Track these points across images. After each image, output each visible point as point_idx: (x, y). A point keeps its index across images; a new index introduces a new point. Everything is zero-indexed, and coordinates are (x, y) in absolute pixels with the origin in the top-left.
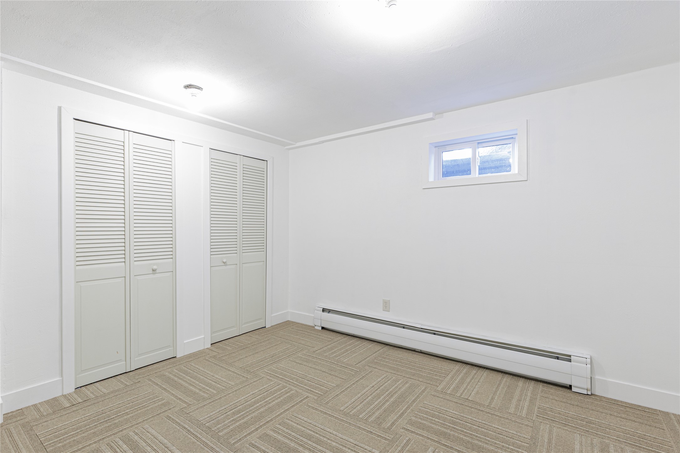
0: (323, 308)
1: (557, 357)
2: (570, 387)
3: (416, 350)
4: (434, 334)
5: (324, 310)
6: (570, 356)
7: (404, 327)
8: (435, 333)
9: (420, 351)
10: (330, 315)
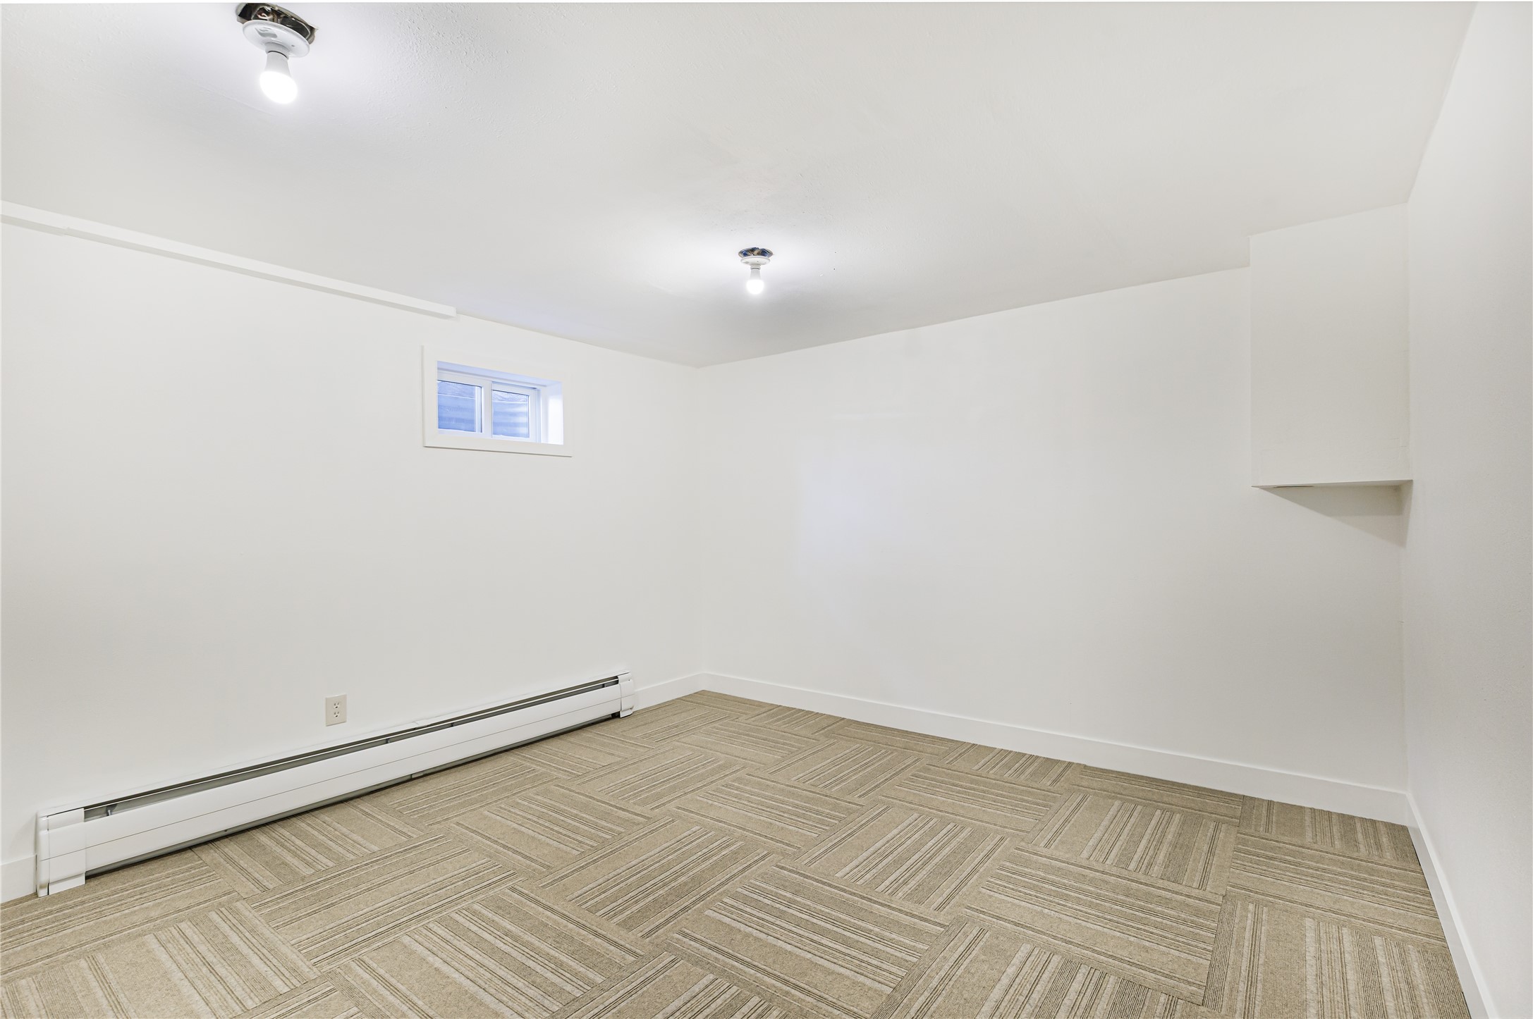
0: (85, 808)
1: (602, 684)
2: (616, 716)
3: (413, 777)
4: (452, 725)
5: (91, 811)
6: (616, 677)
7: (387, 739)
8: (452, 723)
9: (422, 774)
10: (117, 817)
